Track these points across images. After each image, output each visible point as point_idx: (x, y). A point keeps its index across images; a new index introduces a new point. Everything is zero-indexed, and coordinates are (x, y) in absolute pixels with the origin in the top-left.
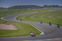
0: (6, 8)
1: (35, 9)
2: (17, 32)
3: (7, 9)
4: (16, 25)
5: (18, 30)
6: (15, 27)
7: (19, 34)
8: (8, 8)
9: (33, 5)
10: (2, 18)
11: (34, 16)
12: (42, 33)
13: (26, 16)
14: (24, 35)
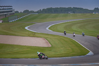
0: (33, 12)
1: (80, 14)
2: (50, 50)
3: (36, 12)
4: (49, 39)
5: (52, 47)
6: (47, 43)
7: (54, 53)
8: (38, 12)
9: (77, 8)
10: (26, 28)
11: (79, 25)
12: (91, 53)
13: (67, 24)
14: (61, 56)
